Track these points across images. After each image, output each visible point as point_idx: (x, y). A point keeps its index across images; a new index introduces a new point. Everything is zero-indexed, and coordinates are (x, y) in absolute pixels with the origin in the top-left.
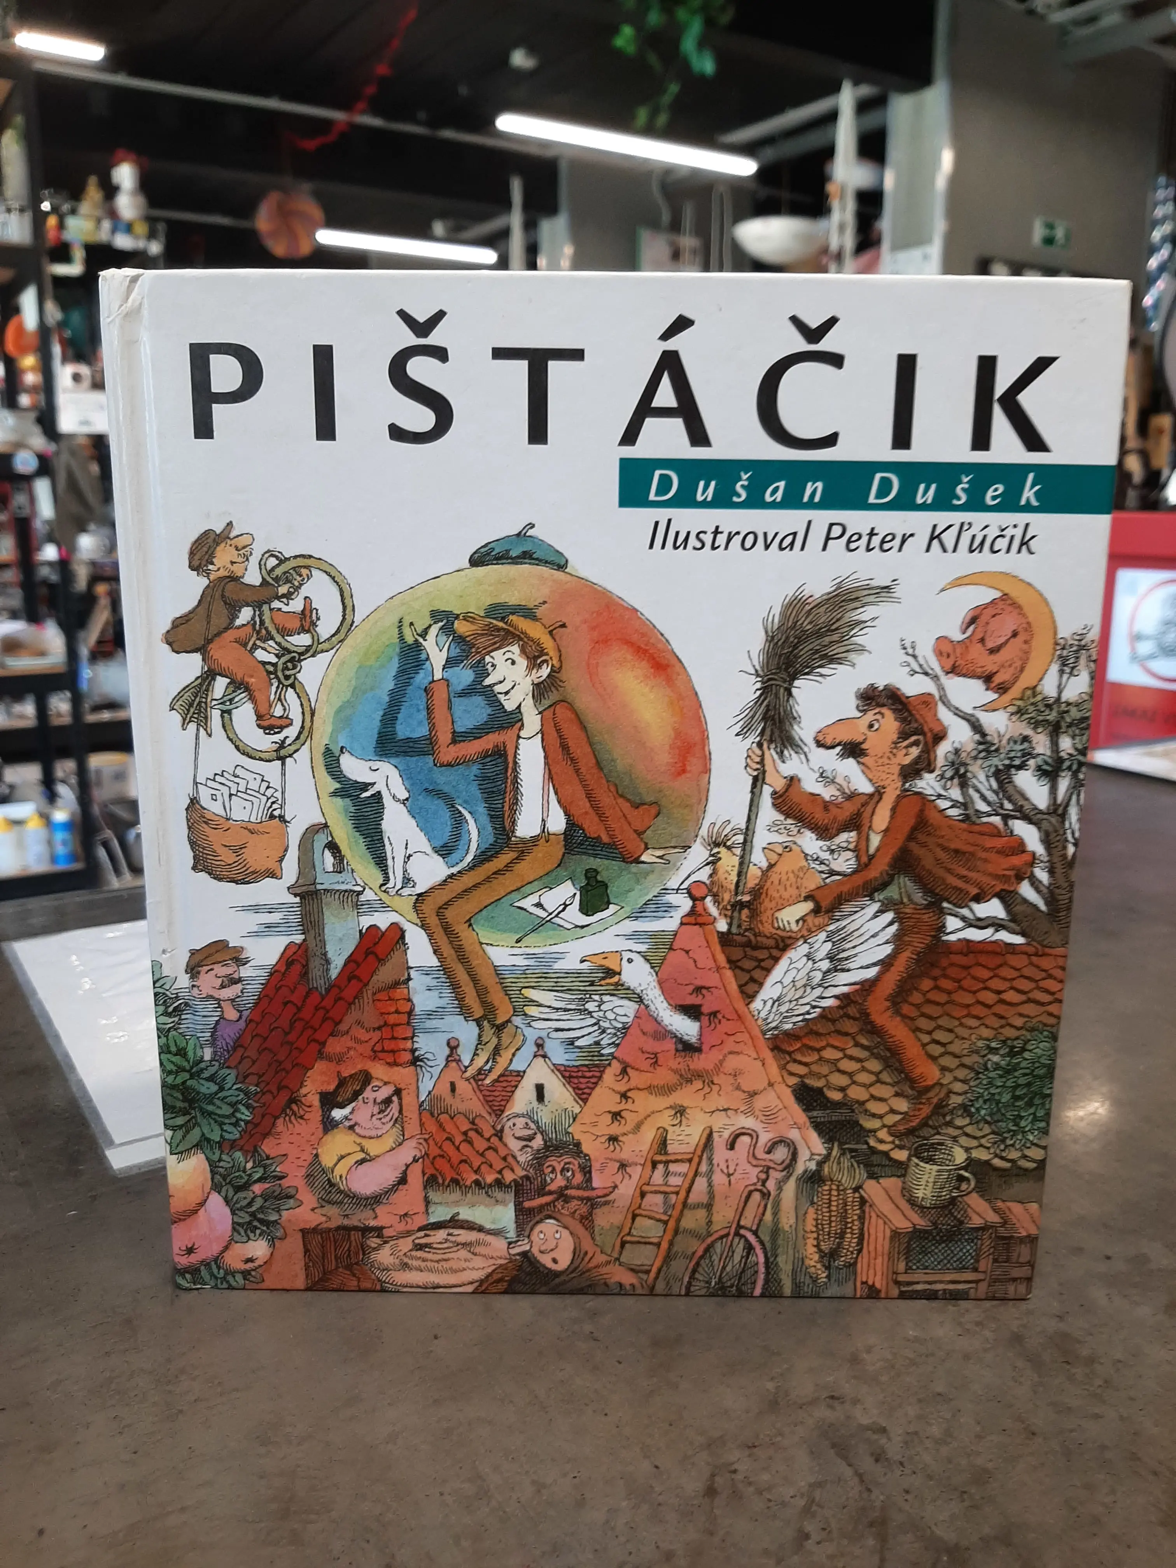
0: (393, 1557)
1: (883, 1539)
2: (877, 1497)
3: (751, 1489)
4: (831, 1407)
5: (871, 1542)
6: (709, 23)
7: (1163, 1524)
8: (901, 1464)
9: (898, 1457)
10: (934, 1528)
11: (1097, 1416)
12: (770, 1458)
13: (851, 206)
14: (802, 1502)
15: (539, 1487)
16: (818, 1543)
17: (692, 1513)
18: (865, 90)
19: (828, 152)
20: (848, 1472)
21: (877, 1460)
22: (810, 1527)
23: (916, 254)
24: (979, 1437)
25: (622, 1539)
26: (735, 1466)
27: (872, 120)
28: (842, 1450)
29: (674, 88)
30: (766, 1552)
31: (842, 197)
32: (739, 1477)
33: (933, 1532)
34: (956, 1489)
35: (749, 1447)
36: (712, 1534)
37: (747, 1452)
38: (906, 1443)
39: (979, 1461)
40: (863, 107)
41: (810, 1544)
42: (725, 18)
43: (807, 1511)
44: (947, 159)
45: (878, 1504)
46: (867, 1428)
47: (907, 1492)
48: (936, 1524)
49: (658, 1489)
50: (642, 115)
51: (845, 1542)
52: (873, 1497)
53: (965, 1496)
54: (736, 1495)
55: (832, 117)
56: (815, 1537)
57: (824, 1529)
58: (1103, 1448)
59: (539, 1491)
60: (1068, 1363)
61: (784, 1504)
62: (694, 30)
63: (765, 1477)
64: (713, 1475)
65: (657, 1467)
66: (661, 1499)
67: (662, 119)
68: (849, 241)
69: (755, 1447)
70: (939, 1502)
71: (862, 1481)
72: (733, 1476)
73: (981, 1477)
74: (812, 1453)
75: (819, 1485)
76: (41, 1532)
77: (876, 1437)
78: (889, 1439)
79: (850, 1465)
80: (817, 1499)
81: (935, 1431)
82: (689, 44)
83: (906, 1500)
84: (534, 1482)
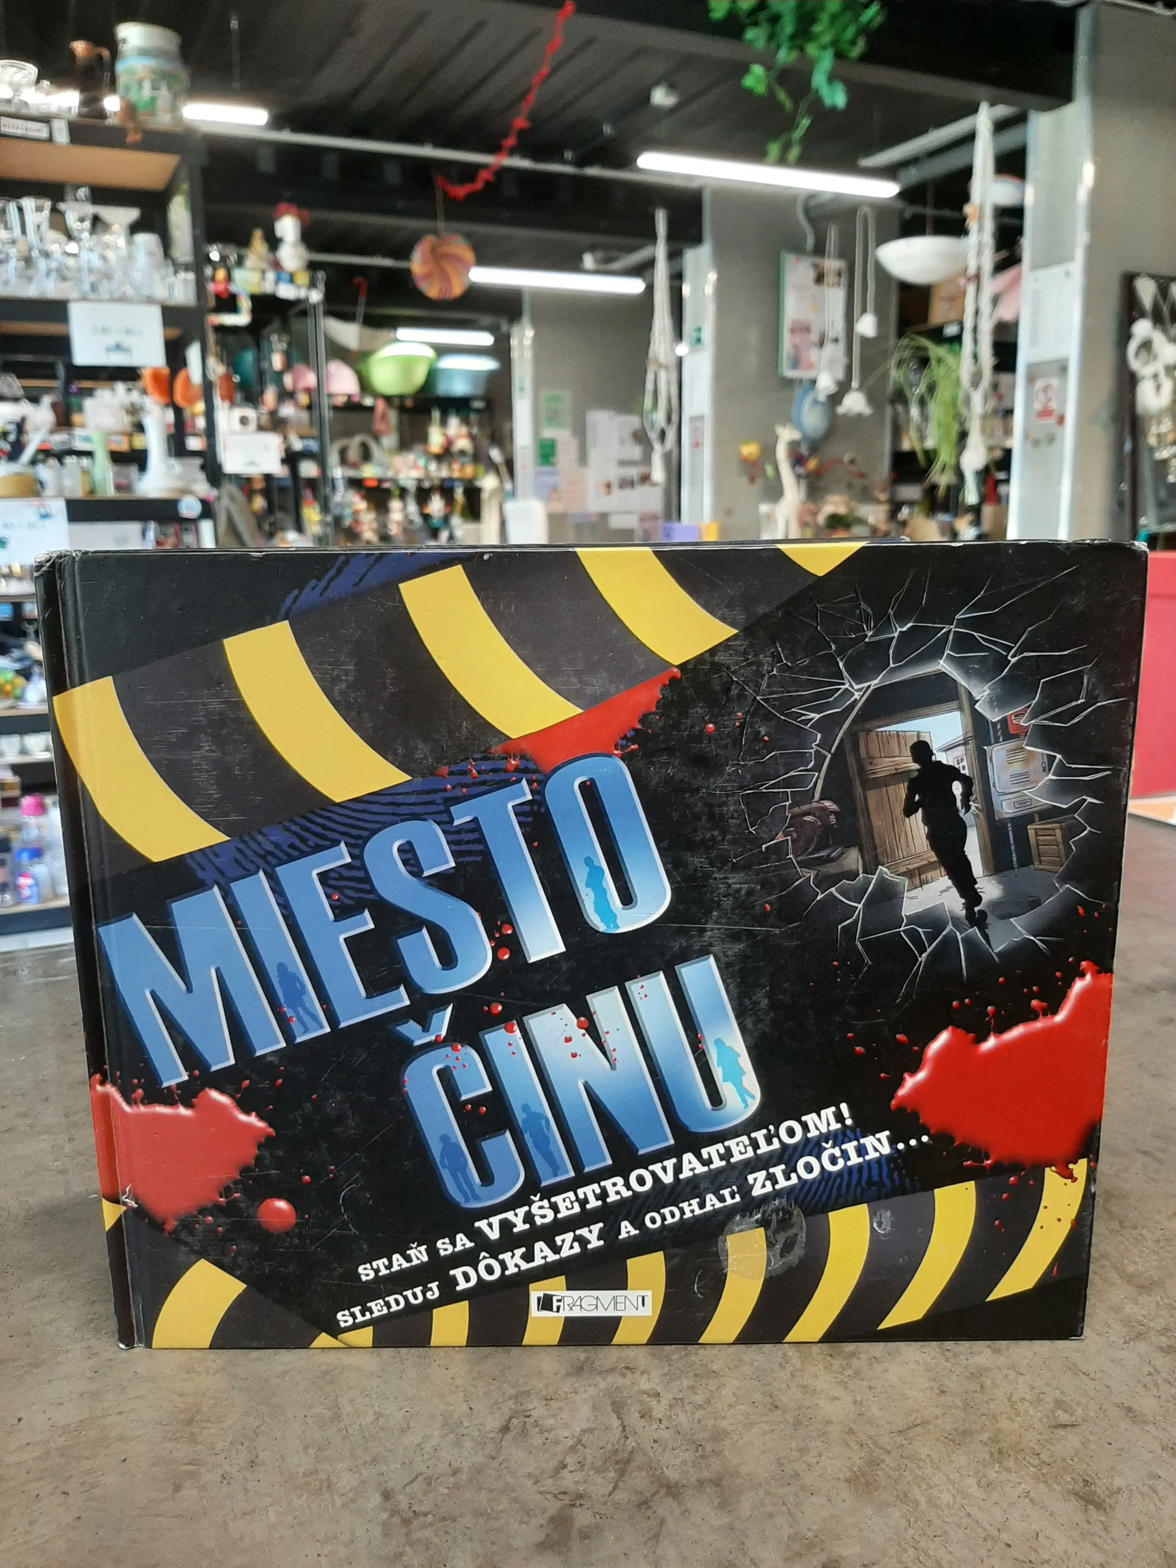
0: (257, 1457)
1: (622, 1473)
2: (631, 1443)
3: (537, 1430)
4: (624, 1376)
5: (612, 1474)
6: (840, 55)
7: (847, 1481)
8: (660, 1420)
9: (660, 1416)
10: (665, 1470)
11: (835, 1399)
12: (560, 1408)
13: (989, 226)
14: (570, 1442)
15: (378, 1416)
16: (571, 1472)
17: (485, 1443)
18: (1003, 111)
19: (966, 173)
20: (616, 1423)
21: (642, 1417)
22: (570, 1460)
23: (1057, 271)
24: (730, 1406)
25: (426, 1457)
26: (531, 1413)
27: (1011, 139)
28: (618, 1408)
29: (805, 123)
30: (529, 1476)
31: (981, 219)
32: (531, 1420)
33: (663, 1472)
34: (695, 1443)
35: (547, 1399)
36: (494, 1459)
37: (544, 1403)
38: (670, 1406)
39: (724, 1424)
40: (1000, 126)
41: (565, 1473)
42: (856, 51)
43: (573, 1449)
44: (1088, 172)
45: (629, 1448)
46: (645, 1392)
47: (655, 1441)
48: (667, 1467)
49: (466, 1424)
50: (774, 149)
51: (592, 1473)
52: (627, 1442)
53: (700, 1448)
54: (524, 1432)
55: (970, 138)
56: (570, 1468)
57: (579, 1463)
58: (829, 1422)
59: (377, 1419)
60: (831, 1355)
61: (557, 1442)
62: (825, 63)
63: (551, 1421)
64: (511, 1418)
65: (471, 1409)
66: (466, 1431)
67: (794, 153)
68: (988, 260)
69: (552, 1399)
70: (677, 1451)
71: (624, 1430)
72: (527, 1419)
73: (718, 1436)
74: (594, 1407)
75: (590, 1431)
76: (20, 1420)
77: (648, 1399)
78: (659, 1402)
79: (619, 1418)
80: (584, 1440)
81: (699, 1399)
82: (819, 79)
83: (652, 1448)
84: (375, 1413)
